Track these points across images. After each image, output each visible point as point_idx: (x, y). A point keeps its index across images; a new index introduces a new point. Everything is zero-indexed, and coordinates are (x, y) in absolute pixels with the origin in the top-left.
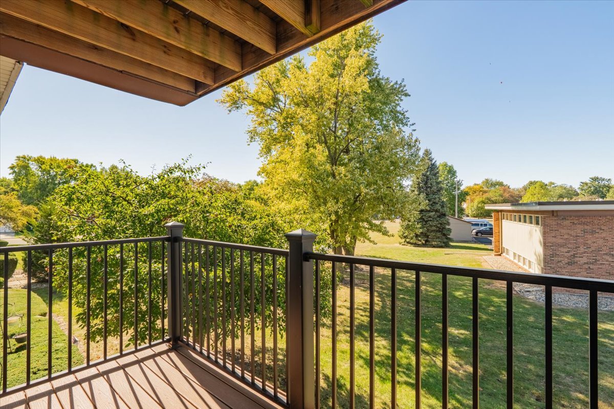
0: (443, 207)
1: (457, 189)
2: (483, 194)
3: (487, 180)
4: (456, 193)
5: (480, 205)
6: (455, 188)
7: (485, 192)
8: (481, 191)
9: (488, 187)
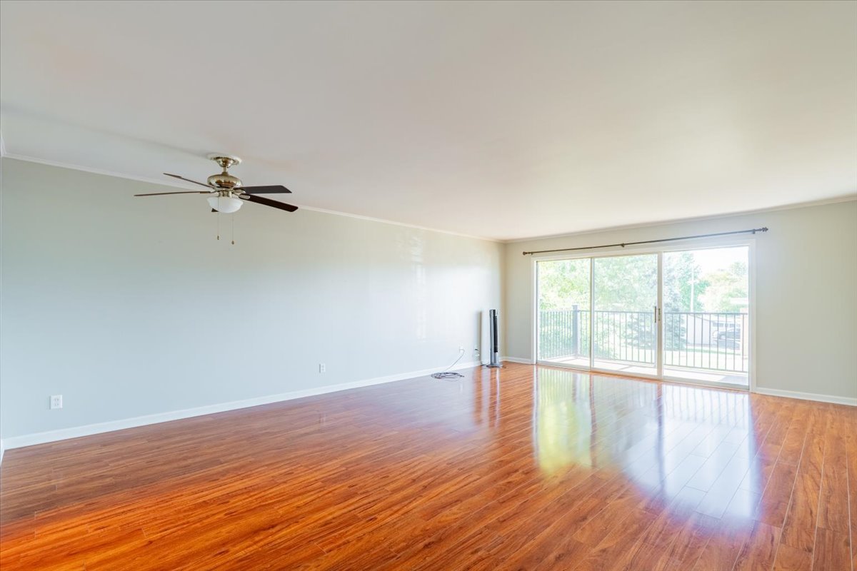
0: (675, 300)
1: (693, 277)
2: (729, 284)
3: (738, 263)
4: (691, 282)
5: (724, 300)
6: (690, 276)
7: (733, 281)
8: (728, 279)
9: (738, 274)
